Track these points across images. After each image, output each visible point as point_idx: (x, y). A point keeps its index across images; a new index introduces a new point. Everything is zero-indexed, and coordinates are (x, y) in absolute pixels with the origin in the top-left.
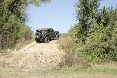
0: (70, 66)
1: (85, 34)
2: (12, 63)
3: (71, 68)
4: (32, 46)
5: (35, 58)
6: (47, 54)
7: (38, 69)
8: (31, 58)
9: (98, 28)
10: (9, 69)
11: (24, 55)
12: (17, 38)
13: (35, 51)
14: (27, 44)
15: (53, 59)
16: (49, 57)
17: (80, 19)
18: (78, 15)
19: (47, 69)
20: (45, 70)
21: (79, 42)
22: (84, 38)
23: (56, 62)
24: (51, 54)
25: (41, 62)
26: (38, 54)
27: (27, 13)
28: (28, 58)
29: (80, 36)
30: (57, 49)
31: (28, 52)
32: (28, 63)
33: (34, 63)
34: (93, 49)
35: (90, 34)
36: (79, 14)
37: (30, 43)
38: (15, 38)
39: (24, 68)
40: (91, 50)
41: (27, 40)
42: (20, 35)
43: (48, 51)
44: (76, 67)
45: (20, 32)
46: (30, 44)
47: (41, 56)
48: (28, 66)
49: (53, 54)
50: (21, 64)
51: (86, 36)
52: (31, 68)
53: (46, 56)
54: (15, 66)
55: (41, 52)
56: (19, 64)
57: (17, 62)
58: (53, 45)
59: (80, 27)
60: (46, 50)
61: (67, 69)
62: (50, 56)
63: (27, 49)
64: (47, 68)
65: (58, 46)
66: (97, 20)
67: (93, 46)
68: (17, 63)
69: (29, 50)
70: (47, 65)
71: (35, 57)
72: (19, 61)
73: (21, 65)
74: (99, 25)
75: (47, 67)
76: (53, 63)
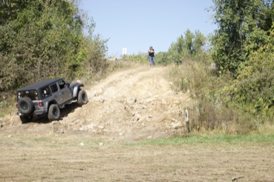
0: (210, 129)
1: (235, 56)
2: (72, 124)
3: (212, 133)
4: (111, 84)
5: (125, 111)
6: (150, 102)
7: (137, 137)
8: (114, 111)
9: (266, 41)
10: (71, 136)
11: (98, 106)
12: (74, 67)
13: (120, 95)
14: (98, 80)
15: (165, 112)
16: (156, 109)
17: (222, 21)
18: (220, 11)
19: (157, 135)
20: (154, 138)
21: (220, 72)
22: (233, 64)
23: (174, 119)
24: (158, 102)
25: (138, 119)
26: (129, 102)
27: (80, 8)
28: (108, 112)
29: (224, 60)
30: (171, 91)
31: (106, 99)
32: (112, 123)
33: (124, 122)
34: (259, 88)
35: (247, 56)
36: (221, 8)
37: (105, 78)
38: (70, 67)
39: (103, 133)
40: (254, 90)
41: (97, 70)
42: (81, 60)
43: (150, 94)
44: (224, 131)
45: (81, 53)
46: (106, 80)
47: (136, 106)
48: (113, 130)
49: (164, 102)
50: (95, 125)
51: (238, 59)
52: (121, 134)
53: (149, 108)
54: (83, 131)
55: (134, 98)
56: (91, 126)
57: (83, 121)
58: (158, 81)
59: (224, 40)
60: (144, 92)
61: (205, 135)
62: (158, 106)
63: (100, 91)
64: (157, 133)
65: (171, 83)
66: (263, 22)
67: (259, 82)
68: (85, 123)
69: (105, 93)
70: (154, 126)
71: (123, 109)
72: (88, 120)
73: (95, 127)
74: (268, 34)
75: (156, 131)
76: (166, 123)
